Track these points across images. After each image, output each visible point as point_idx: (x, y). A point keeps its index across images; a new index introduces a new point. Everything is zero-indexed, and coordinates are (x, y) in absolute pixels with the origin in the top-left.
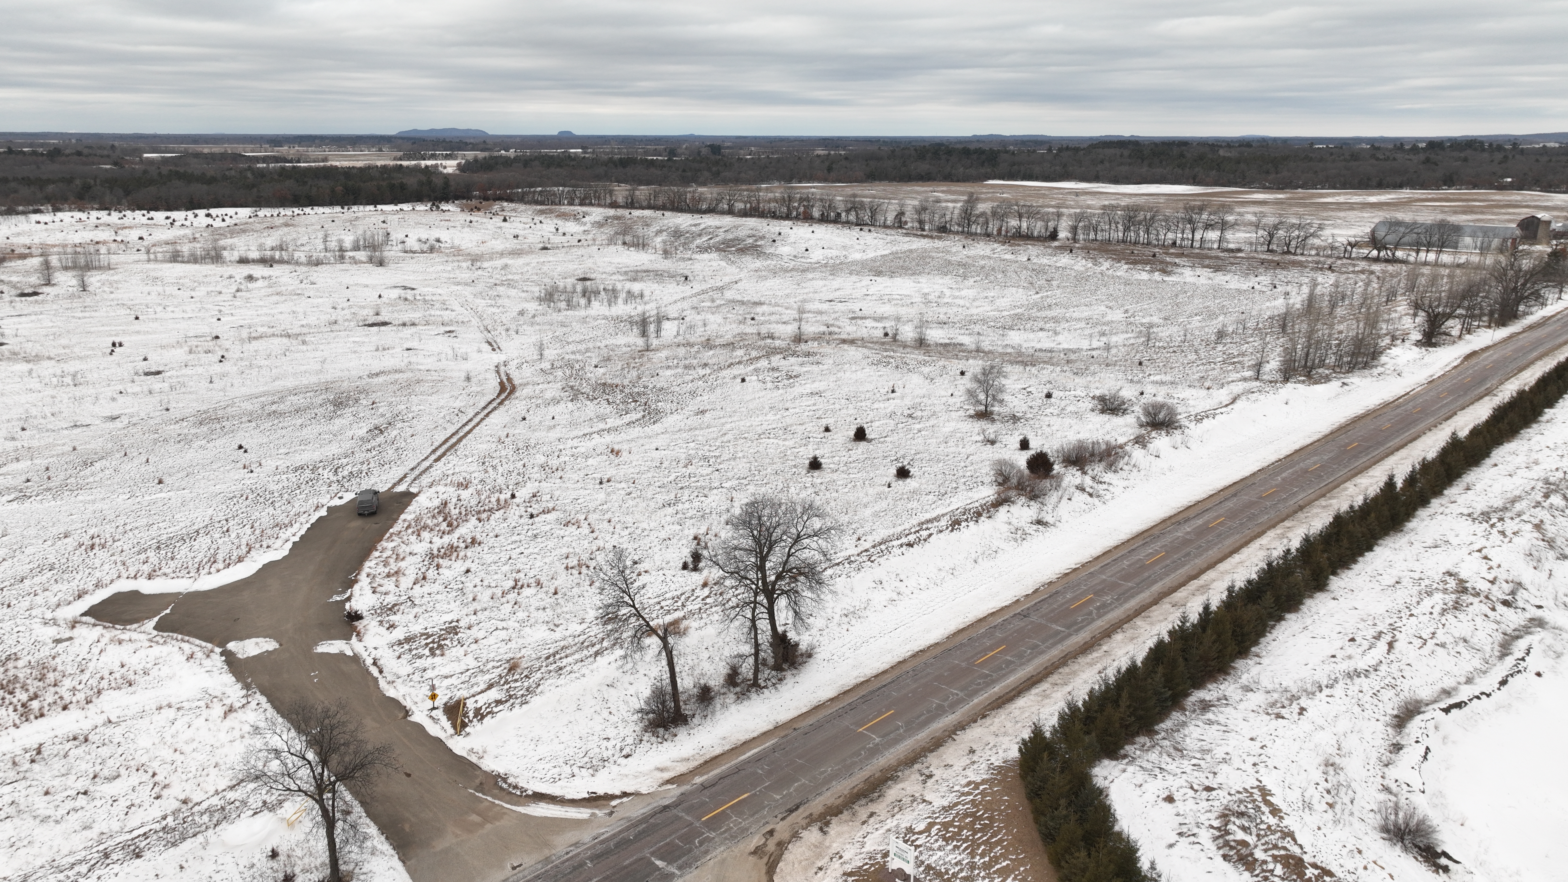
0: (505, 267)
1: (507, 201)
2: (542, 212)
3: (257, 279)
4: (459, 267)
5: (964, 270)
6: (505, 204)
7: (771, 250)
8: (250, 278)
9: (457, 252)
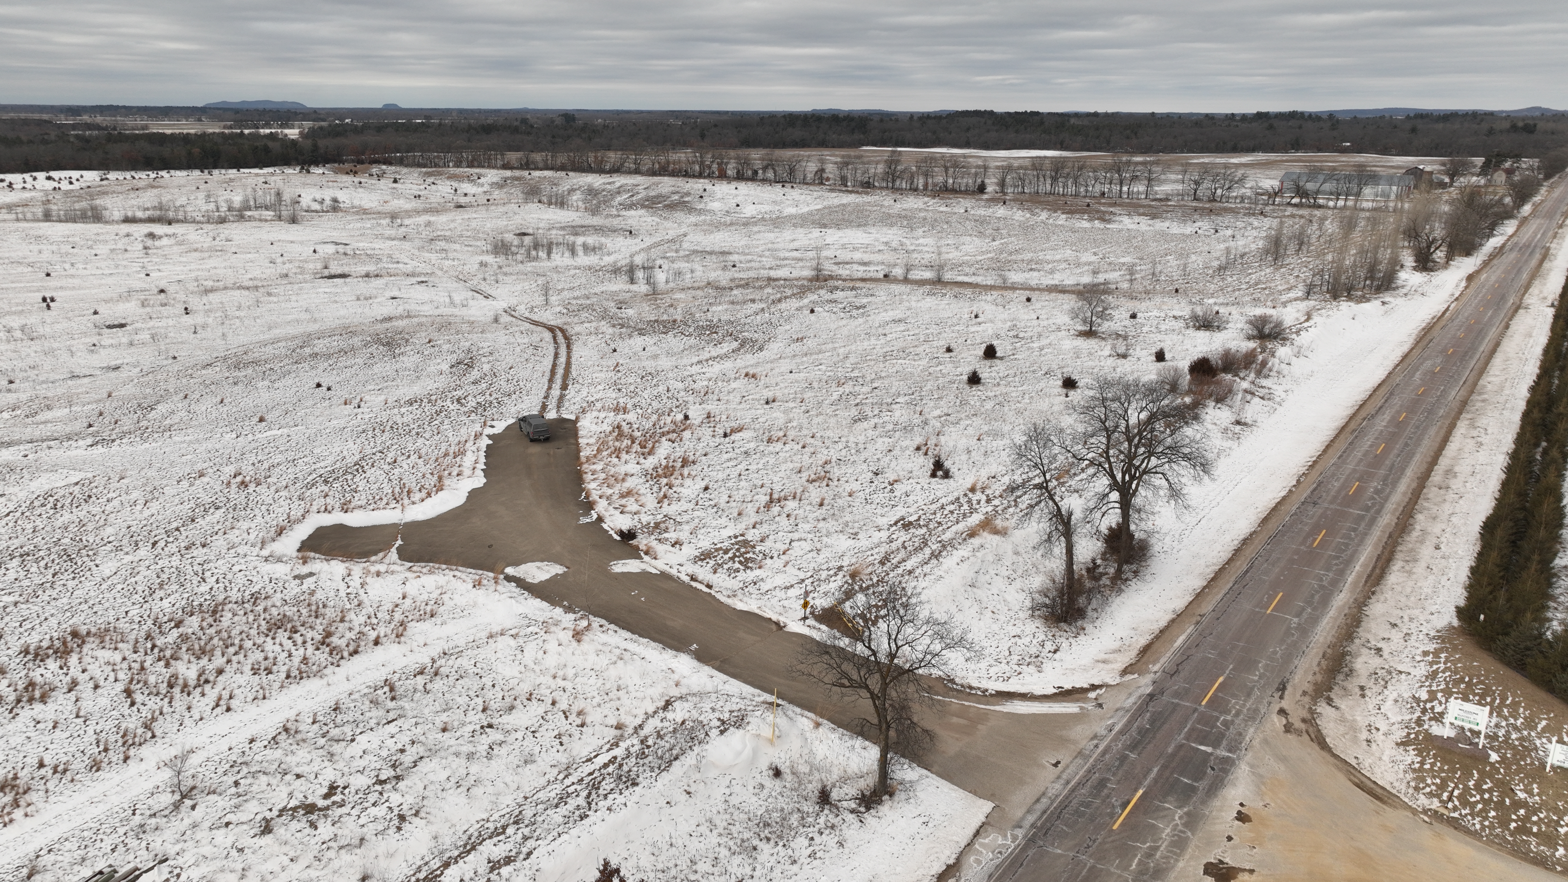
0: (429, 224)
1: (384, 163)
2: (430, 174)
3: (160, 237)
4: (379, 225)
5: (908, 221)
6: (384, 167)
7: (701, 206)
8: (151, 236)
9: (363, 212)
